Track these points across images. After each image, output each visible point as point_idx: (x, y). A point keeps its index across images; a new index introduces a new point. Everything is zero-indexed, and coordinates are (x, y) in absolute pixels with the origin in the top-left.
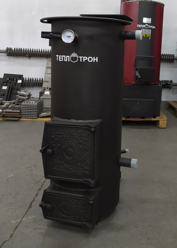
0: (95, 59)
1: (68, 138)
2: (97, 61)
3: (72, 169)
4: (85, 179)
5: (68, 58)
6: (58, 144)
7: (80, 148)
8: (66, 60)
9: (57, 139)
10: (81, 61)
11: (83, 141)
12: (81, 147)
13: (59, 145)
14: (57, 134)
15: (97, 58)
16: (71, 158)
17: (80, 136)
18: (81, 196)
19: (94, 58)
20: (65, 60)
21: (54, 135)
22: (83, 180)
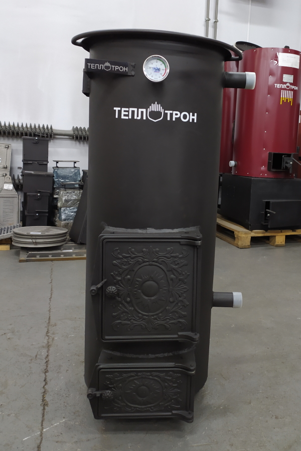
0: (192, 117)
1: (147, 263)
2: (195, 121)
3: (156, 319)
4: (180, 333)
5: (142, 112)
6: (126, 276)
7: (172, 279)
8: (138, 116)
9: (124, 265)
10: (169, 119)
11: (176, 265)
12: (172, 276)
13: (129, 276)
14: (126, 257)
15: (196, 114)
16: (152, 298)
17: (172, 256)
18: (172, 364)
19: (191, 114)
20: (135, 117)
21: (119, 259)
22: (176, 336)
